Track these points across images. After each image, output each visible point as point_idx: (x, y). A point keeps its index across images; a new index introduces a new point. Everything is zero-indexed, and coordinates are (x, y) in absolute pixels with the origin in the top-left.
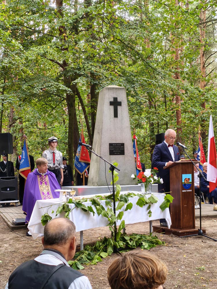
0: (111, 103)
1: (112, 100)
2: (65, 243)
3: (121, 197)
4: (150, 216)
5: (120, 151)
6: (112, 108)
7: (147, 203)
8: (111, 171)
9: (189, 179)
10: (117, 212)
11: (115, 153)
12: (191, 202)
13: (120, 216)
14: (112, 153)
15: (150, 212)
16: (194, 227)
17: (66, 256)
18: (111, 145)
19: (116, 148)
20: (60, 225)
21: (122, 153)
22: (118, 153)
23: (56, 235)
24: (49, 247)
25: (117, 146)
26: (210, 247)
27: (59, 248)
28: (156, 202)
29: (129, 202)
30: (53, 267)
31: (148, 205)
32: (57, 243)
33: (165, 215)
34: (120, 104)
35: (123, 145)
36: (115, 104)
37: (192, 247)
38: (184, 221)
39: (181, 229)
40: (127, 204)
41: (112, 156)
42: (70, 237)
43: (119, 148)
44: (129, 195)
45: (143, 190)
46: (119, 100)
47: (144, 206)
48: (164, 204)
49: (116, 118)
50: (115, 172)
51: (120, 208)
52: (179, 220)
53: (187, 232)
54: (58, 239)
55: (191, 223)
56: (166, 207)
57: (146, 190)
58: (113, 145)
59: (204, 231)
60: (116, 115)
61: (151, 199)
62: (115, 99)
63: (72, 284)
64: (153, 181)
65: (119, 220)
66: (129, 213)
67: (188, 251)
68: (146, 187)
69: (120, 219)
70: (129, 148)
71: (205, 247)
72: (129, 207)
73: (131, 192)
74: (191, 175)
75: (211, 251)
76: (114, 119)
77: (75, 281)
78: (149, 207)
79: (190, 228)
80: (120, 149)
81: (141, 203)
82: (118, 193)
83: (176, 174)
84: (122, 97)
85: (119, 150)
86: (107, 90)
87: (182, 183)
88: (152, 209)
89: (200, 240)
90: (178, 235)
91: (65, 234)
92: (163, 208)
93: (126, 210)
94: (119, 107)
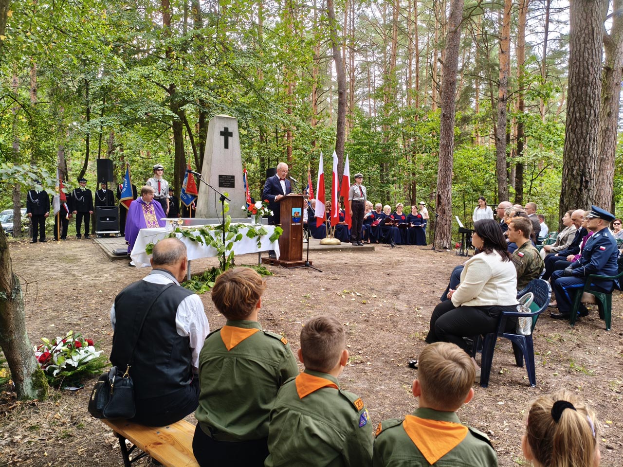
0: (222, 133)
1: (223, 130)
2: (176, 263)
3: (231, 228)
4: (259, 247)
5: (229, 184)
6: (223, 138)
7: (257, 235)
8: (221, 202)
9: (298, 213)
10: (227, 243)
11: (225, 186)
12: (299, 235)
13: (229, 247)
14: (221, 185)
15: (259, 244)
16: (301, 259)
17: (177, 276)
18: (220, 176)
19: (226, 180)
20: (170, 245)
21: (232, 185)
22: (228, 186)
23: (166, 255)
24: (158, 267)
25: (226, 178)
26: (316, 277)
27: (170, 268)
28: (266, 233)
29: (239, 233)
30: (163, 286)
31: (258, 237)
32: (168, 263)
33: (274, 246)
34: (231, 134)
35: (233, 177)
36: (226, 134)
37: (299, 277)
38: (292, 252)
39: (289, 261)
40: (237, 235)
41: (221, 188)
42: (181, 257)
43: (229, 180)
44: (239, 226)
45: (253, 222)
46: (230, 130)
47: (253, 238)
48: (273, 235)
50: (226, 202)
51: (230, 238)
52: (288, 252)
53: (294, 264)
54: (168, 259)
55: (299, 255)
56: (275, 239)
57: (256, 223)
58: (223, 177)
59: (311, 263)
60: (226, 146)
61: (261, 231)
62: (226, 129)
63: (183, 302)
64: (263, 212)
65: (228, 251)
66: (239, 244)
67: (295, 281)
68: (256, 219)
69: (230, 249)
70: (239, 182)
71: (311, 277)
72: (239, 238)
73: (241, 223)
74: (300, 209)
75: (316, 281)
76: (225, 150)
77: (185, 299)
78: (259, 239)
79: (298, 260)
81: (251, 234)
82: (228, 223)
83: (286, 208)
84: (233, 128)
85: (229, 182)
86: (218, 119)
87: (292, 216)
88: (261, 241)
89: (307, 271)
90: (286, 266)
91: (175, 254)
92: (272, 240)
93: (236, 241)
94: (230, 138)
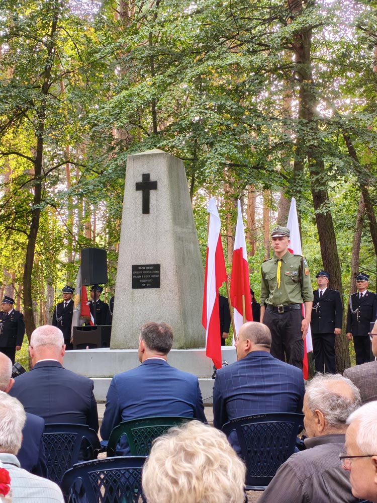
0: (138, 187)
1: (140, 179)
5: (151, 281)
6: (140, 194)
11: (142, 285)
14: (137, 284)
18: (135, 268)
19: (144, 274)
21: (155, 283)
22: (148, 285)
25: (146, 270)
34: (154, 186)
35: (157, 267)
36: (146, 186)
41: (136, 290)
43: (151, 274)
46: (153, 178)
49: (146, 215)
58: (140, 268)
60: (146, 209)
62: (146, 177)
70: (168, 276)
76: (142, 218)
80: (152, 276)
84: (159, 170)
85: (150, 278)
86: (132, 162)
94: (152, 193)
